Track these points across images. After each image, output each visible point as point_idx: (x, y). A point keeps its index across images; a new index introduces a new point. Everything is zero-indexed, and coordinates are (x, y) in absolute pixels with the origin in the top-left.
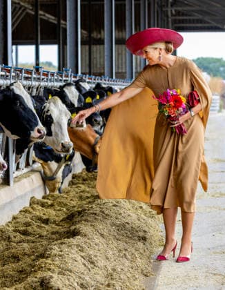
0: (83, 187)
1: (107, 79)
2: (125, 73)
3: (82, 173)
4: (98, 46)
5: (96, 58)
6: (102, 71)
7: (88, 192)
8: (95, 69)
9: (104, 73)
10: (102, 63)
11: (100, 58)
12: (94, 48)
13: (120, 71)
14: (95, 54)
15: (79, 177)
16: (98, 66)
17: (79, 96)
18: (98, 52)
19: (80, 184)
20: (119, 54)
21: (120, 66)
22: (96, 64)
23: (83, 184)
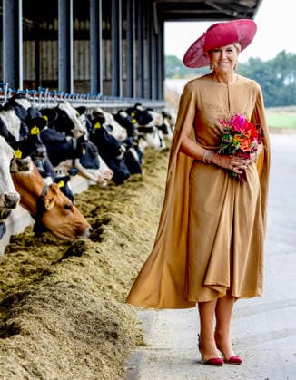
0: (26, 255)
1: (62, 94)
2: (89, 81)
3: (24, 234)
4: (49, 42)
5: (46, 59)
6: (55, 78)
7: (33, 263)
8: (44, 75)
9: (57, 81)
10: (55, 67)
11: (53, 58)
12: (44, 45)
13: (82, 78)
14: (44, 52)
15: (20, 240)
16: (50, 70)
17: (22, 126)
18: (50, 51)
19: (22, 250)
20: (79, 54)
21: (82, 72)
22: (47, 69)
23: (26, 250)
